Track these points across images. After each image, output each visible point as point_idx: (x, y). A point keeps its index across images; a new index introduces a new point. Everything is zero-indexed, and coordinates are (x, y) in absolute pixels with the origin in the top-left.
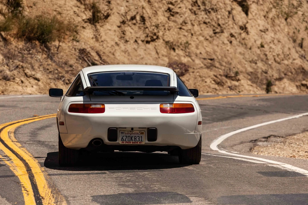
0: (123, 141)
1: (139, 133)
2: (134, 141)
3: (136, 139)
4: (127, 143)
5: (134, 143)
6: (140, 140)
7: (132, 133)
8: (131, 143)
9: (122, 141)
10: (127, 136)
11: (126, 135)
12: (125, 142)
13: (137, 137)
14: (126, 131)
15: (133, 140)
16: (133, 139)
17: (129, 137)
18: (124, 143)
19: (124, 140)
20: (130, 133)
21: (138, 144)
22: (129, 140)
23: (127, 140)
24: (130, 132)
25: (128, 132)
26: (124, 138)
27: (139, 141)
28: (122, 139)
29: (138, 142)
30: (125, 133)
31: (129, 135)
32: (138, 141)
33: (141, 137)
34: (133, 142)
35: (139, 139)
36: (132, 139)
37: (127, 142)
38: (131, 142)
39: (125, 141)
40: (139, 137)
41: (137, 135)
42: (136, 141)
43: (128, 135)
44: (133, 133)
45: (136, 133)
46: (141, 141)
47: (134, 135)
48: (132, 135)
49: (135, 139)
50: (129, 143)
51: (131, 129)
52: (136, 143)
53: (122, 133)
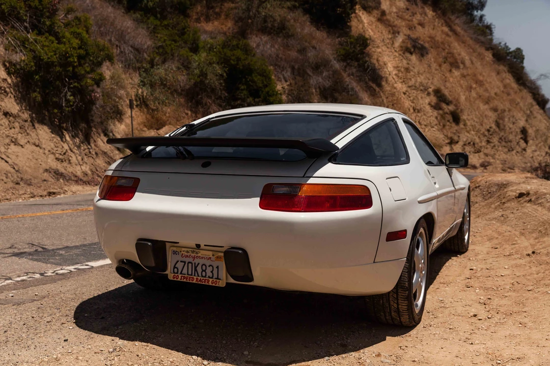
0: (177, 273)
1: (211, 256)
2: (202, 276)
3: (205, 271)
4: (185, 280)
5: (200, 280)
6: (215, 276)
7: (196, 255)
8: (194, 282)
9: (174, 273)
10: (185, 262)
11: (184, 259)
12: (180, 276)
13: (208, 267)
14: (183, 249)
15: (200, 275)
16: (199, 269)
17: (190, 265)
18: (179, 280)
19: (179, 273)
20: (193, 255)
21: (210, 284)
22: (190, 273)
23: (185, 271)
24: (193, 252)
25: (188, 252)
26: (180, 265)
27: (212, 278)
28: (175, 267)
29: (211, 280)
30: (180, 254)
31: (191, 260)
32: (209, 277)
33: (217, 267)
34: (199, 278)
35: (212, 272)
36: (196, 270)
38: (195, 277)
39: (181, 273)
40: (211, 267)
41: (208, 263)
42: (205, 277)
43: (187, 260)
44: (199, 255)
45: (205, 257)
46: (218, 278)
47: (201, 261)
48: (197, 261)
49: (203, 271)
50: (189, 279)
51: (195, 247)
52: (205, 281)
53: (175, 253)
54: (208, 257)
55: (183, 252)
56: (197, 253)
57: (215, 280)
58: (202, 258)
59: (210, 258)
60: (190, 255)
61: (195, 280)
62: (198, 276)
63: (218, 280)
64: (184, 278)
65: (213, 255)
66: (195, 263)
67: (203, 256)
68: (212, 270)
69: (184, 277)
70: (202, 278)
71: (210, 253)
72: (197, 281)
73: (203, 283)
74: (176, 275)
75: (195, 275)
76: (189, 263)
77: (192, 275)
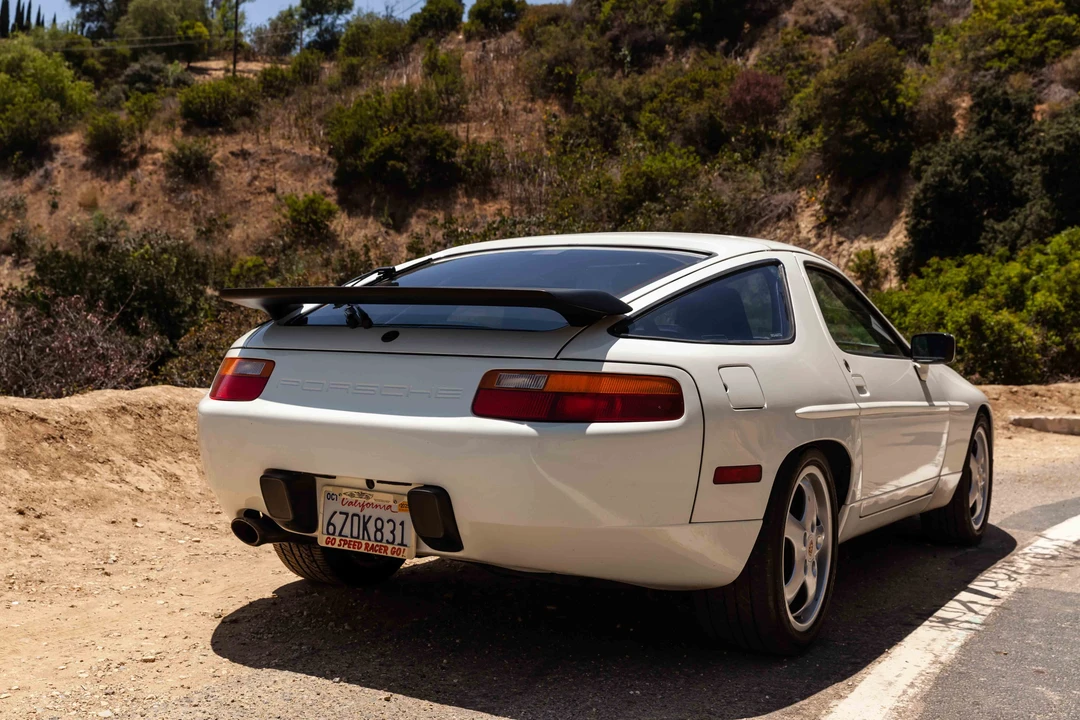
0: (333, 534)
1: (391, 503)
2: (376, 540)
3: (380, 530)
4: (346, 547)
5: (373, 547)
6: (398, 540)
7: (367, 501)
8: (362, 550)
9: (328, 533)
10: (347, 514)
11: (346, 509)
12: (338, 539)
13: (385, 523)
14: (345, 490)
15: (372, 538)
16: (371, 527)
17: (356, 519)
18: (336, 546)
19: (337, 533)
20: (361, 500)
21: (389, 554)
22: (355, 534)
23: (347, 531)
24: (361, 495)
25: (352, 495)
26: (338, 520)
27: (393, 543)
28: (329, 524)
29: (390, 547)
30: (340, 499)
31: (357, 510)
32: (388, 542)
33: (402, 524)
34: (371, 543)
35: (392, 532)
36: (365, 528)
37: (346, 542)
38: (364, 542)
39: (340, 535)
40: (391, 523)
41: (386, 515)
42: (381, 541)
43: (352, 510)
44: (371, 501)
45: (382, 504)
46: (402, 544)
47: (375, 513)
48: (367, 512)
49: (377, 530)
50: (354, 545)
51: (364, 485)
52: (380, 549)
53: (330, 496)
54: (387, 504)
55: (344, 496)
56: (368, 498)
57: (397, 547)
58: (377, 506)
59: (390, 506)
60: (356, 501)
61: (364, 546)
62: (369, 539)
63: (402, 548)
64: (345, 544)
65: (395, 502)
66: (364, 516)
67: (378, 503)
68: (392, 528)
69: (344, 541)
70: (375, 544)
71: (390, 498)
72: (366, 548)
73: (378, 553)
74: (332, 537)
75: (363, 539)
76: (354, 515)
77: (358, 537)
